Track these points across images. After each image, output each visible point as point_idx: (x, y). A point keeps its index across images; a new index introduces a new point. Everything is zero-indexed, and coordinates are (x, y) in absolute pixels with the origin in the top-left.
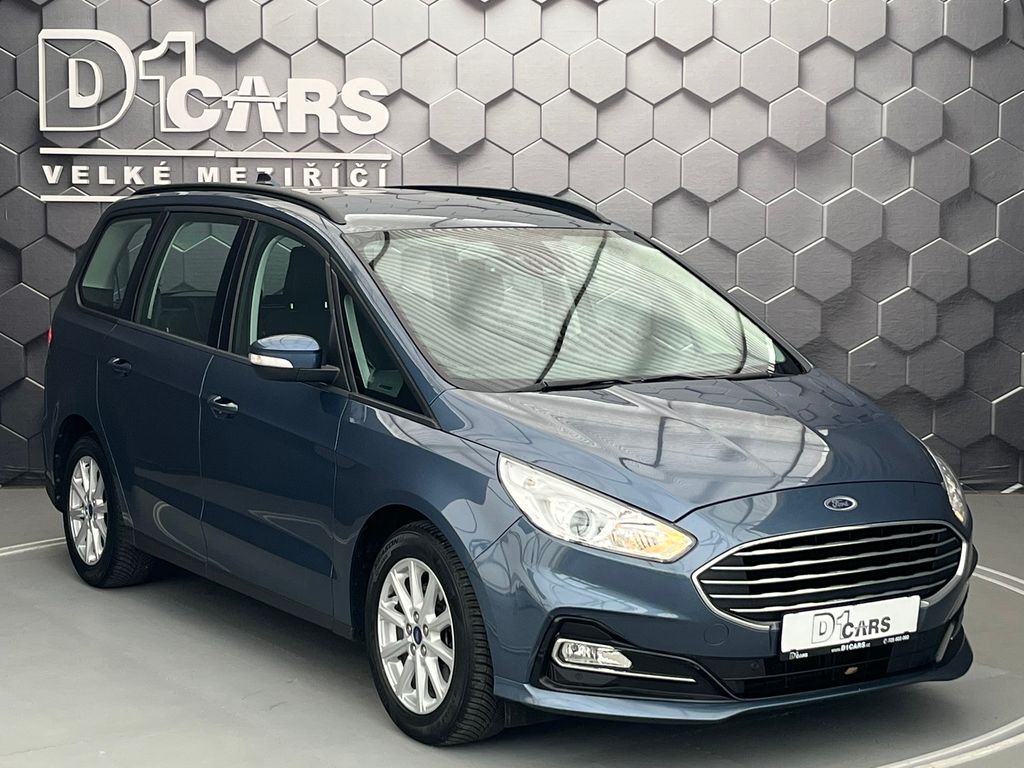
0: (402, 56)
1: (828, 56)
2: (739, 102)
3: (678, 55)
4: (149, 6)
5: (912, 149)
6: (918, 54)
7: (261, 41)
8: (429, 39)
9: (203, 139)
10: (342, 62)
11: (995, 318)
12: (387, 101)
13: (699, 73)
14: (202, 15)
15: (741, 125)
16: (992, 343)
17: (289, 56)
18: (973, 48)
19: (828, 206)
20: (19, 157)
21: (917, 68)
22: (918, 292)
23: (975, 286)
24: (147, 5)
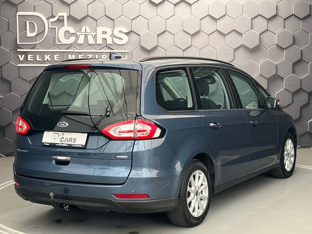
0: (132, 20)
1: (259, 21)
2: (234, 33)
3: (215, 20)
4: (52, 5)
5: (284, 48)
6: (285, 19)
7: (88, 16)
8: (140, 15)
10: (113, 22)
11: (309, 97)
12: (127, 34)
13: (222, 25)
14: (69, 8)
15: (234, 41)
16: (307, 105)
17: (96, 20)
18: (301, 18)
19: (260, 65)
20: (10, 52)
21: (285, 24)
22: (286, 90)
23: (303, 88)
24: (51, 4)
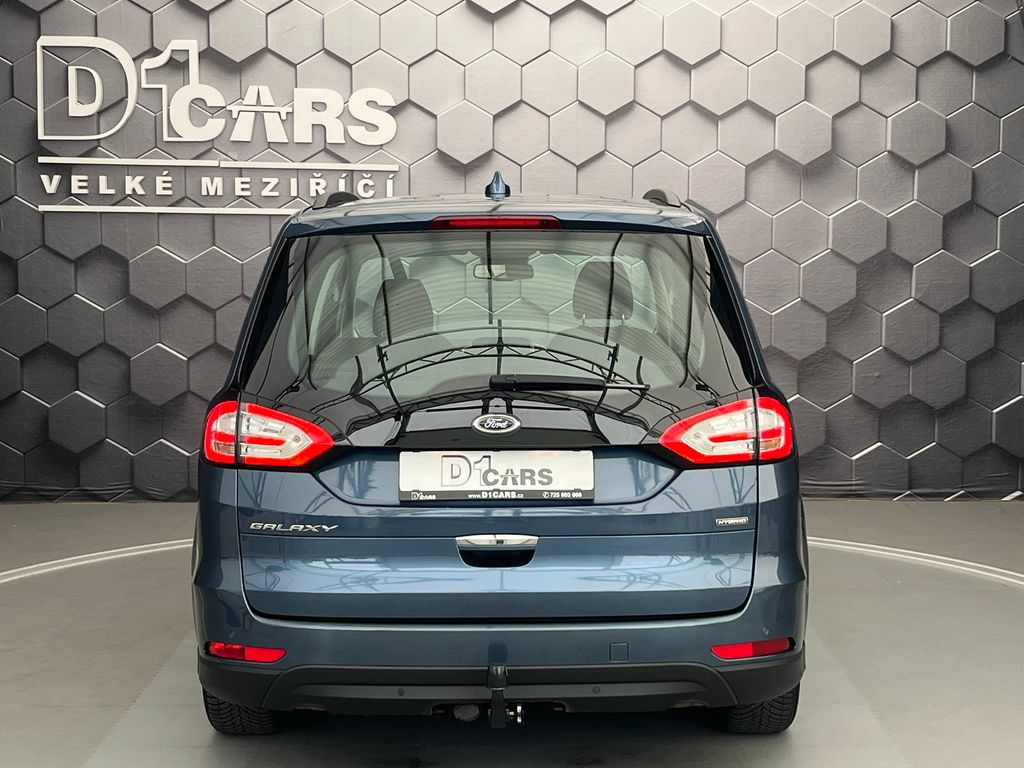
0: (410, 66)
1: (833, 71)
2: (746, 114)
3: (686, 68)
4: (152, 13)
5: (916, 162)
6: (920, 69)
7: (266, 50)
8: (437, 50)
9: (206, 149)
10: (349, 72)
11: (996, 328)
12: (394, 111)
13: (708, 87)
14: (205, 23)
15: (749, 138)
16: (991, 354)
17: (294, 66)
18: (976, 63)
19: (833, 218)
20: (15, 166)
21: (921, 83)
22: (921, 303)
23: (977, 298)
24: (149, 12)
